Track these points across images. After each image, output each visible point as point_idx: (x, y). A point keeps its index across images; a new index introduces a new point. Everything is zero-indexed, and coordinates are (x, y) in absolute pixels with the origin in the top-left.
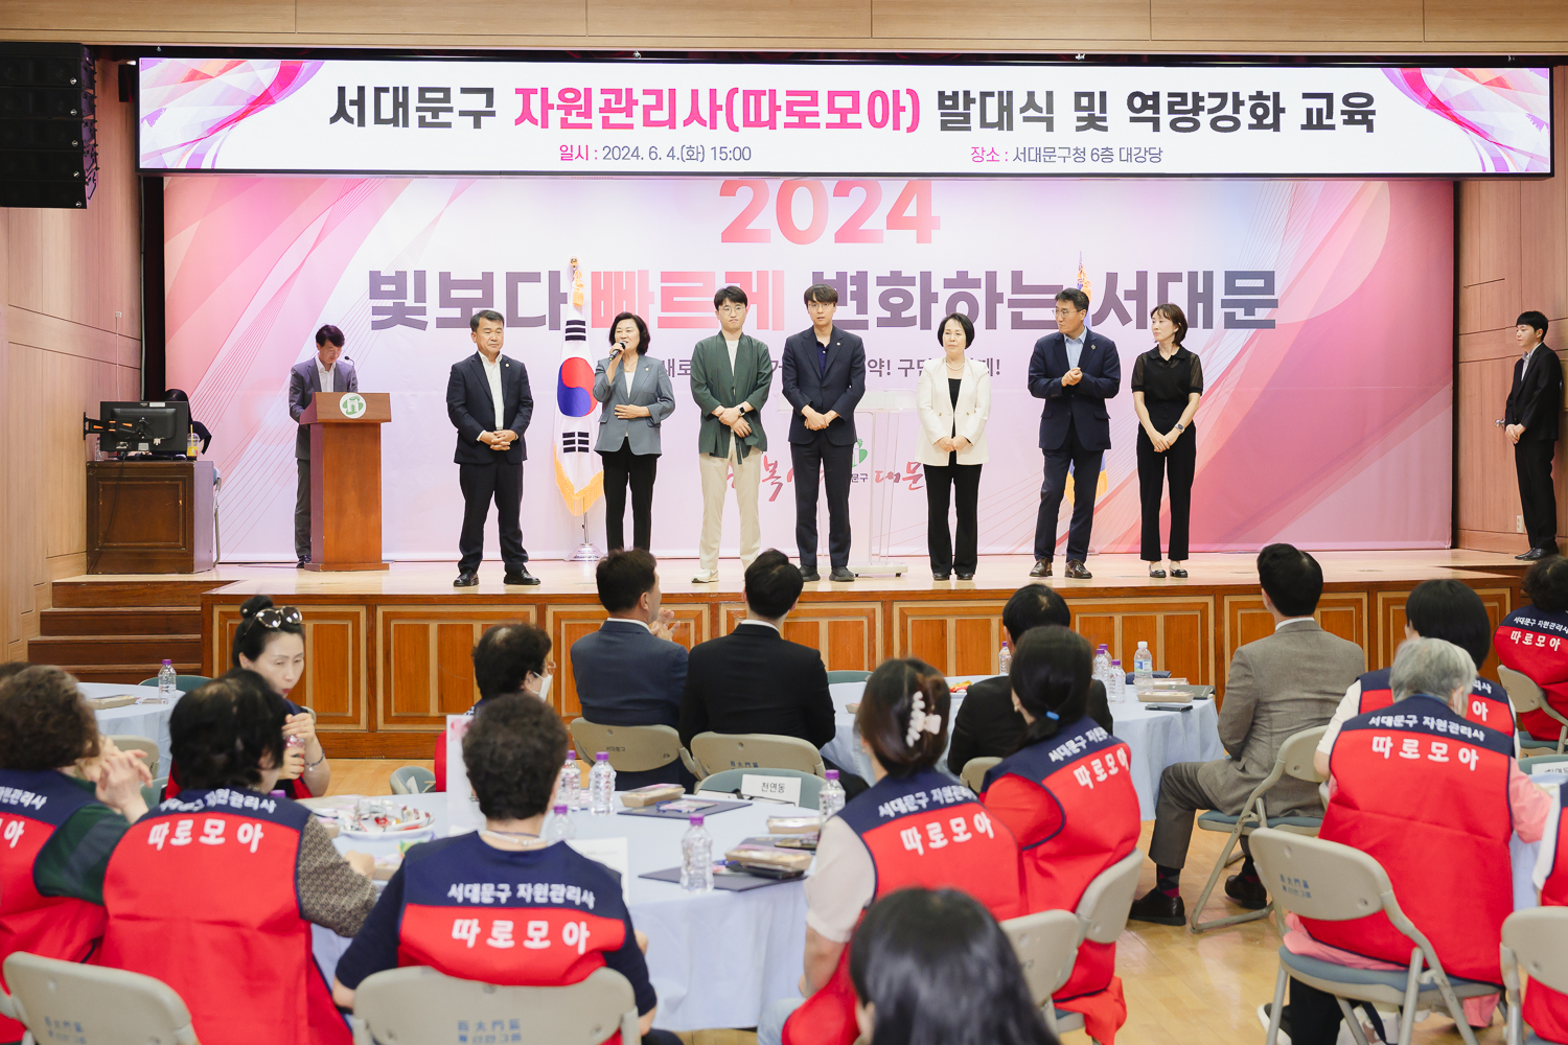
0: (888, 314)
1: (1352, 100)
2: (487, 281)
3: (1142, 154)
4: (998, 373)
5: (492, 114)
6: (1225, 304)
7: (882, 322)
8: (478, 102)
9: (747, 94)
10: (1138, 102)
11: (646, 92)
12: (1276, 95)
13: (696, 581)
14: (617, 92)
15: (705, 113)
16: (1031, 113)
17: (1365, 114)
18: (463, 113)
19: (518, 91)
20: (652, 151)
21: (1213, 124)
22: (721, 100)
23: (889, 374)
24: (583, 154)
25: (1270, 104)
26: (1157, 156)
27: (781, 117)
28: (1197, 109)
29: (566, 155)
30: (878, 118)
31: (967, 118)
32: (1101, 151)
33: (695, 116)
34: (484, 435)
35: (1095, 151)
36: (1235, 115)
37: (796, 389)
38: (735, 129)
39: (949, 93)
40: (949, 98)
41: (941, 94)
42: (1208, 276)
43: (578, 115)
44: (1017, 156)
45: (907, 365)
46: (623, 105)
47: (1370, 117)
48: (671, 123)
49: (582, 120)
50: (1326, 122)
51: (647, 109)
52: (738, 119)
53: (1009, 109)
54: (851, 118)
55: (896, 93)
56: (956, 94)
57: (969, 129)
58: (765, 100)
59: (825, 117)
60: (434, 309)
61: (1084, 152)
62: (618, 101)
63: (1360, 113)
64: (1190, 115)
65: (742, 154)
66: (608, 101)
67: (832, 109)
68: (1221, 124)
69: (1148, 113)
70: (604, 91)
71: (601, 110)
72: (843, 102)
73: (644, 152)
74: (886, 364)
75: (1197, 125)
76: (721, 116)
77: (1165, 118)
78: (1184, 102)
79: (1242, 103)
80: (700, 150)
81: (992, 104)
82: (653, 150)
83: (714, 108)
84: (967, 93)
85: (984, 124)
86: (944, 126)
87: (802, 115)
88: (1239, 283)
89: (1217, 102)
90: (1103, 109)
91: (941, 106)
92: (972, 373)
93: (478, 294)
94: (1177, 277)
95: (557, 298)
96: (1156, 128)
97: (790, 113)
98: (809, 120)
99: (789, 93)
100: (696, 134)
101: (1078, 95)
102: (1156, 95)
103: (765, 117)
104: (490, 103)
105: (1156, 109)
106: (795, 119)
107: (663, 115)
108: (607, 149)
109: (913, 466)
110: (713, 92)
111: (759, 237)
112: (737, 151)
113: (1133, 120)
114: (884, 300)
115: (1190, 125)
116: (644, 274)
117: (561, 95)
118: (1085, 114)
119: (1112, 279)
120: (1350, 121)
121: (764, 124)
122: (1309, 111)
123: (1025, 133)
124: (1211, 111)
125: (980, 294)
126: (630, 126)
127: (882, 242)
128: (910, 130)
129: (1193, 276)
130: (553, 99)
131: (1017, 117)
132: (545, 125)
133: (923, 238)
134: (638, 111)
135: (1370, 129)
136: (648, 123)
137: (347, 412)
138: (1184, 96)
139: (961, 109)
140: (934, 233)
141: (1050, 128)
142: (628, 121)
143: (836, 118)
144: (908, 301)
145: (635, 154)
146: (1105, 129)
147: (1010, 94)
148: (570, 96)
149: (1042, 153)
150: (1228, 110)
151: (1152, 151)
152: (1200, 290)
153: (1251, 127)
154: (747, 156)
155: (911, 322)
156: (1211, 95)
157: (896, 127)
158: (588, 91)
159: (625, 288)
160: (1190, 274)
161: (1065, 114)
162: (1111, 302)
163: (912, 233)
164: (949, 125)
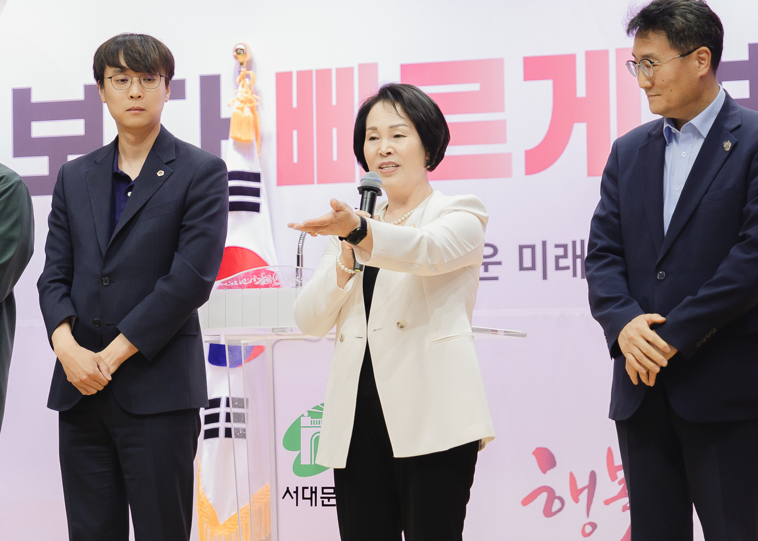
2: (91, 102)
93: (76, 126)
159: (334, 102)
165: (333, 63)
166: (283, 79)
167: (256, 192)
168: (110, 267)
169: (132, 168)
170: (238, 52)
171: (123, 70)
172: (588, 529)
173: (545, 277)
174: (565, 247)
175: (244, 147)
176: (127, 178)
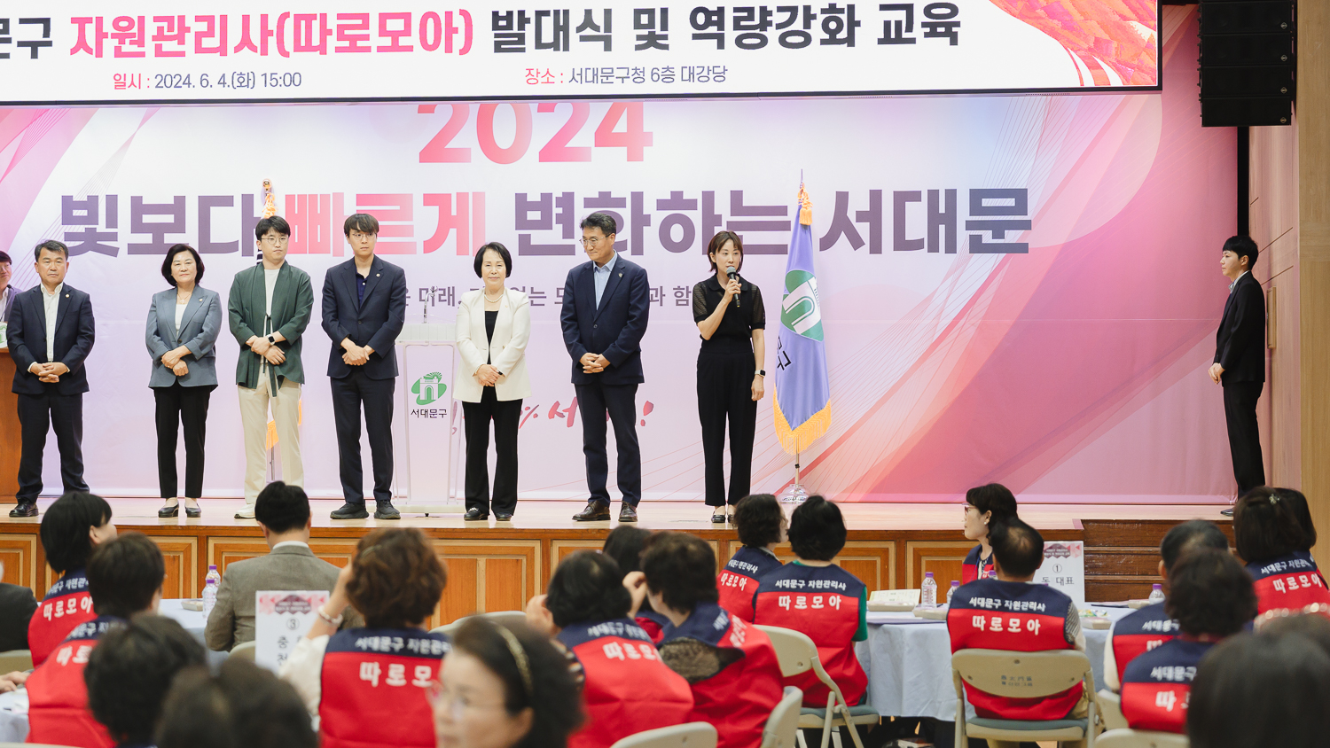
1: (934, 11)
2: (178, 206)
3: (705, 73)
5: (49, 44)
6: (970, 225)
8: (35, 32)
9: (298, 18)
10: (701, 18)
11: (198, 19)
12: (851, 8)
13: (237, 517)
14: (169, 19)
15: (255, 37)
16: (588, 32)
17: (949, 26)
18: (21, 44)
19: (74, 20)
20: (204, 79)
21: (782, 40)
22: (272, 25)
24: (136, 83)
25: (844, 17)
26: (721, 76)
27: (332, 41)
28: (765, 24)
29: (120, 85)
30: (430, 41)
31: (521, 39)
32: (661, 70)
33: (246, 42)
34: (34, 366)
35: (655, 71)
36: (806, 31)
37: (335, 322)
38: (285, 54)
39: (503, 13)
40: (503, 18)
41: (495, 14)
42: (951, 194)
43: (132, 43)
44: (573, 77)
46: (176, 32)
47: (954, 29)
48: (222, 50)
49: (135, 48)
50: (905, 35)
51: (199, 36)
52: (289, 44)
53: (565, 28)
54: (403, 41)
55: (449, 15)
56: (510, 14)
57: (523, 50)
58: (316, 24)
59: (376, 40)
60: (125, 235)
61: (643, 72)
62: (171, 29)
63: (944, 26)
64: (757, 31)
65: (292, 80)
66: (160, 29)
67: (383, 32)
68: (790, 39)
69: (713, 30)
70: (156, 19)
71: (154, 38)
72: (395, 25)
73: (195, 80)
75: (764, 41)
76: (272, 41)
77: (730, 34)
78: (751, 18)
79: (814, 17)
80: (251, 75)
81: (548, 23)
82: (204, 77)
83: (265, 33)
84: (521, 13)
85: (539, 45)
86: (498, 48)
87: (353, 39)
88: (986, 202)
89: (786, 16)
90: (664, 26)
91: (495, 26)
92: (511, 305)
93: (169, 219)
94: (915, 196)
96: (721, 45)
97: (341, 37)
98: (360, 44)
99: (340, 16)
100: (247, 61)
101: (638, 12)
102: (721, 11)
103: (316, 41)
104: (47, 33)
105: (721, 25)
106: (346, 44)
107: (214, 42)
108: (159, 78)
110: (264, 18)
111: (460, 156)
112: (288, 77)
113: (695, 37)
115: (757, 41)
116: (339, 197)
117: (116, 23)
118: (645, 32)
119: (842, 198)
120: (932, 33)
121: (314, 49)
122: (887, 24)
123: (584, 54)
124: (779, 26)
125: (696, 216)
126: (182, 54)
127: (590, 161)
128: (464, 51)
129: (933, 194)
130: (108, 28)
131: (574, 36)
132: (99, 54)
133: (634, 156)
134: (190, 38)
135: (954, 41)
136: (199, 49)
138: (750, 10)
139: (515, 30)
140: (646, 150)
141: (608, 47)
142: (180, 48)
143: (387, 41)
145: (187, 82)
146: (666, 47)
147: (566, 12)
148: (124, 24)
149: (600, 74)
150: (798, 25)
151: (716, 70)
152: (942, 210)
153: (823, 42)
154: (297, 82)
156: (780, 9)
157: (449, 49)
158: (141, 19)
159: (319, 212)
160: (930, 192)
161: (624, 33)
162: (841, 224)
163: (623, 151)
164: (503, 46)
165: (318, 191)
166: (290, 196)
168: (362, 314)
169: (364, 272)
170: (264, 184)
171: (359, 231)
172: (453, 431)
173: (433, 305)
174: (444, 290)
176: (362, 276)
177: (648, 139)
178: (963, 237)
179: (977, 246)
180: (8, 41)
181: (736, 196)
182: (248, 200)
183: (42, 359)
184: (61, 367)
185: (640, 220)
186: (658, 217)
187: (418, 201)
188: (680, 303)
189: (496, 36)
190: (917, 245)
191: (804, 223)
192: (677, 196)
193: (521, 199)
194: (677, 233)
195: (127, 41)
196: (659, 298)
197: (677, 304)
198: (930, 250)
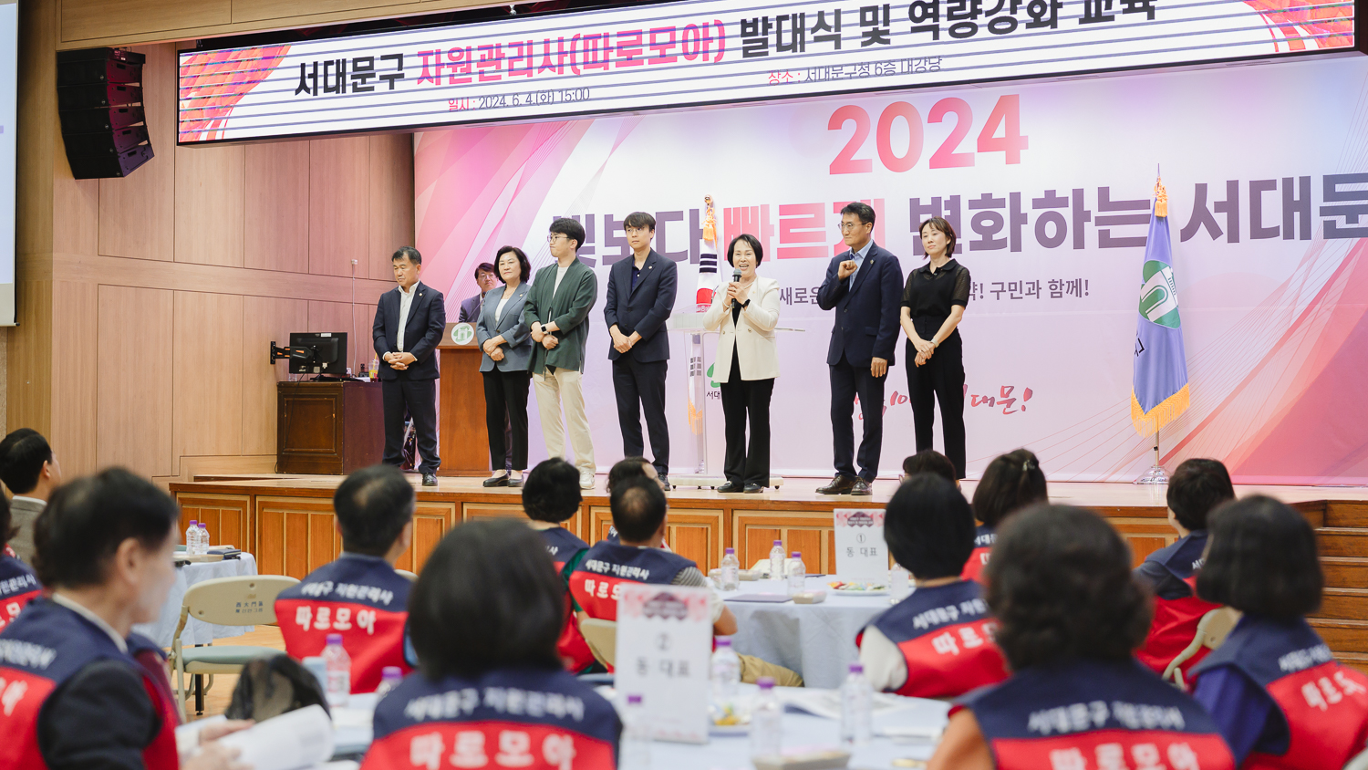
0: (979, 237)
3: (922, 64)
4: (1087, 294)
5: (402, 76)
6: (1324, 211)
7: (975, 246)
8: (392, 67)
9: (586, 39)
10: (918, 12)
11: (511, 46)
14: (490, 48)
15: (554, 59)
16: (822, 32)
18: (382, 78)
19: (420, 54)
21: (991, 27)
22: (567, 47)
23: (982, 297)
24: (467, 105)
26: (936, 66)
28: (974, 12)
29: (453, 108)
30: (691, 49)
31: (765, 43)
32: (884, 64)
33: (547, 62)
34: (390, 355)
35: (878, 65)
36: (1013, 16)
38: (576, 72)
39: (750, 21)
40: (750, 25)
41: (743, 22)
42: (1305, 182)
43: (463, 71)
44: (809, 77)
45: (999, 287)
46: (495, 59)
48: (530, 70)
49: (466, 75)
50: (1105, 13)
51: (512, 61)
52: (580, 62)
53: (802, 30)
54: (669, 51)
55: (706, 26)
56: (756, 20)
57: (767, 53)
58: (600, 43)
59: (647, 54)
61: (868, 66)
62: (490, 56)
64: (969, 20)
65: (583, 95)
66: (483, 57)
67: (653, 45)
68: (998, 26)
69: (929, 22)
70: (480, 48)
71: (480, 65)
72: (663, 38)
73: (509, 101)
74: (978, 287)
75: (975, 29)
76: (567, 59)
77: (944, 23)
78: (962, 7)
80: (551, 93)
81: (787, 26)
82: (517, 97)
83: (561, 54)
84: (765, 19)
86: (746, 53)
87: (630, 54)
88: (1340, 188)
90: (886, 22)
91: (744, 34)
94: (1270, 185)
95: (696, 234)
96: (936, 36)
97: (620, 53)
99: (619, 35)
100: (545, 81)
101: (863, 10)
103: (600, 57)
104: (400, 67)
105: (936, 16)
106: (624, 59)
107: (523, 64)
108: (482, 100)
109: (1006, 390)
110: (560, 41)
111: (862, 167)
112: (578, 92)
113: (914, 30)
114: (976, 224)
115: (969, 29)
116: (765, 208)
117: (450, 54)
118: (870, 29)
119: (1201, 190)
120: (1131, 9)
121: (599, 65)
123: (818, 53)
124: (988, 13)
125: (1067, 213)
126: (500, 78)
127: (974, 165)
129: (1288, 183)
130: (445, 59)
131: (809, 36)
132: (440, 82)
133: (1012, 159)
134: (506, 63)
135: (1151, 16)
136: (512, 72)
137: (457, 339)
139: (760, 35)
140: (1022, 153)
141: (838, 46)
142: (498, 73)
143: (656, 52)
144: (999, 223)
145: (502, 102)
146: (887, 42)
147: (802, 16)
148: (456, 54)
149: (831, 71)
150: (1006, 11)
151: (932, 60)
152: (1297, 197)
154: (586, 98)
155: (1001, 244)
158: (469, 49)
159: (750, 222)
160: (1285, 180)
161: (852, 31)
162: (1200, 215)
163: (1002, 154)
164: (750, 52)
165: (749, 204)
166: (727, 211)
167: (715, 264)
168: (631, 305)
169: (640, 265)
170: (707, 199)
171: (635, 226)
175: (709, 243)
176: (638, 269)
177: (1023, 143)
178: (1317, 222)
179: (1331, 232)
180: (373, 75)
181: (1103, 192)
182: (694, 214)
183: (394, 349)
184: (409, 357)
185: (1018, 219)
186: (1033, 215)
187: (829, 209)
188: (1054, 295)
189: (745, 42)
190: (1273, 232)
191: (1160, 215)
192: (1050, 194)
193: (914, 203)
194: (1051, 230)
195: (459, 69)
196: (1035, 291)
197: (1052, 297)
198: (1286, 237)
